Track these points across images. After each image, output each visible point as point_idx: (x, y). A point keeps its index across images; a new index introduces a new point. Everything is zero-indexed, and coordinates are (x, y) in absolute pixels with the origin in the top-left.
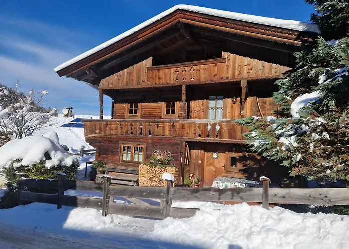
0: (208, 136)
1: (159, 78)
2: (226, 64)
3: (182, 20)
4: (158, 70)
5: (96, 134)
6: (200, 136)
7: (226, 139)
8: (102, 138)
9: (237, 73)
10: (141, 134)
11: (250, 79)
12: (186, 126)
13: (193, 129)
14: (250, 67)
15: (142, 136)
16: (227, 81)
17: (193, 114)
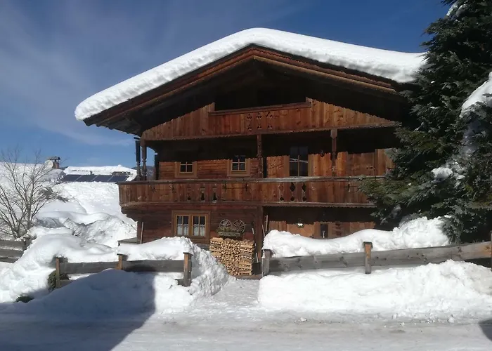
0: (292, 199)
1: (225, 126)
2: (311, 109)
3: (255, 57)
4: (224, 116)
5: (137, 201)
6: (282, 199)
7: (315, 203)
8: (147, 206)
9: (325, 121)
10: (203, 199)
11: (341, 128)
12: (264, 187)
13: (273, 191)
14: (340, 114)
15: (204, 201)
16: (313, 130)
17: (270, 171)
